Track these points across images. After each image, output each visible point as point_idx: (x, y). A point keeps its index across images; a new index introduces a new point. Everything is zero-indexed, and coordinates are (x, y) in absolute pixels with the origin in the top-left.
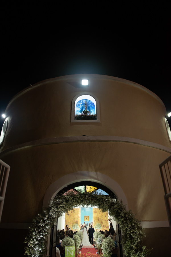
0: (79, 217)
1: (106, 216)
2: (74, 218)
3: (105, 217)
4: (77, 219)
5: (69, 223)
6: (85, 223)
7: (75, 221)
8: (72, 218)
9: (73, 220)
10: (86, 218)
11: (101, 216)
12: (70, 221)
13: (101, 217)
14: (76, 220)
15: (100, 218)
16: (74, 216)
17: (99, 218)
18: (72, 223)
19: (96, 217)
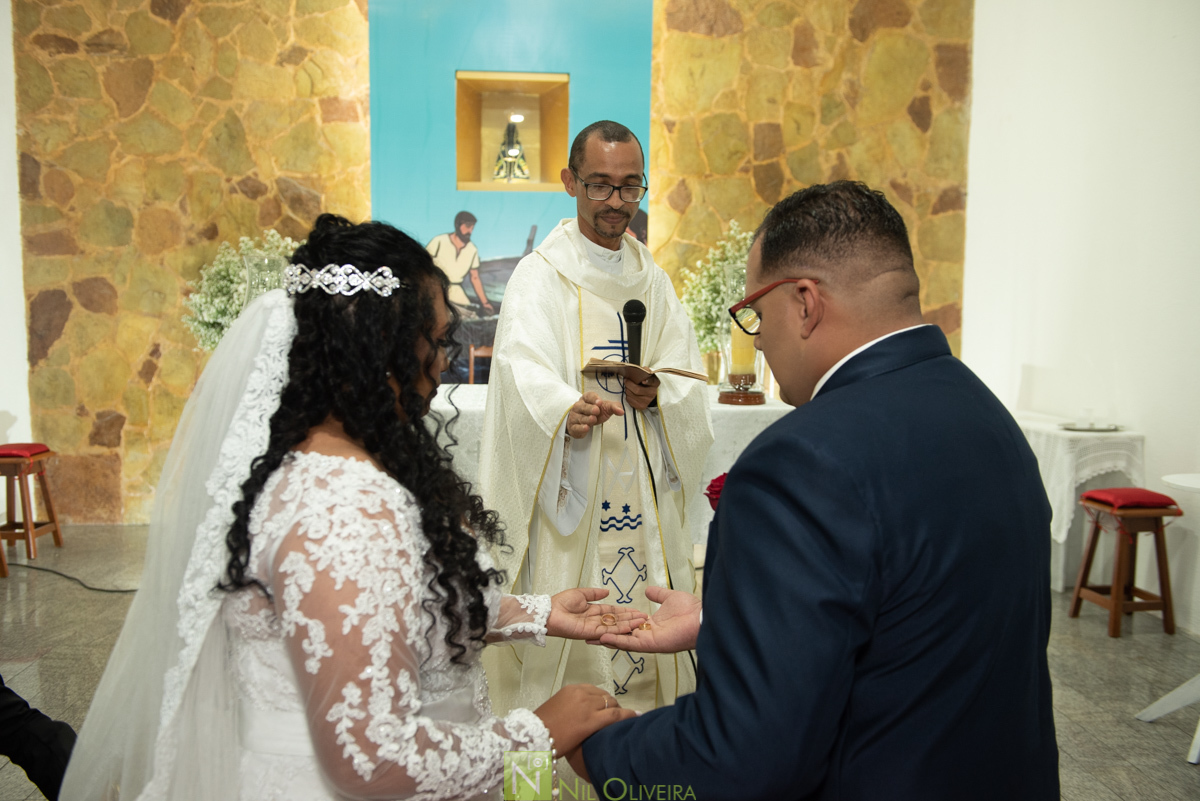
0: (333, 108)
1: (920, 114)
2: (233, 134)
3: (905, 126)
4: (304, 140)
5: (120, 221)
6: (465, 219)
7: (253, 190)
8: (184, 119)
9: (198, 165)
10: (491, 137)
11: (829, 108)
12: (132, 192)
13: (819, 132)
14: (270, 170)
15: (794, 145)
16: (218, 87)
17: (771, 138)
18: (192, 221)
19: (723, 125)
